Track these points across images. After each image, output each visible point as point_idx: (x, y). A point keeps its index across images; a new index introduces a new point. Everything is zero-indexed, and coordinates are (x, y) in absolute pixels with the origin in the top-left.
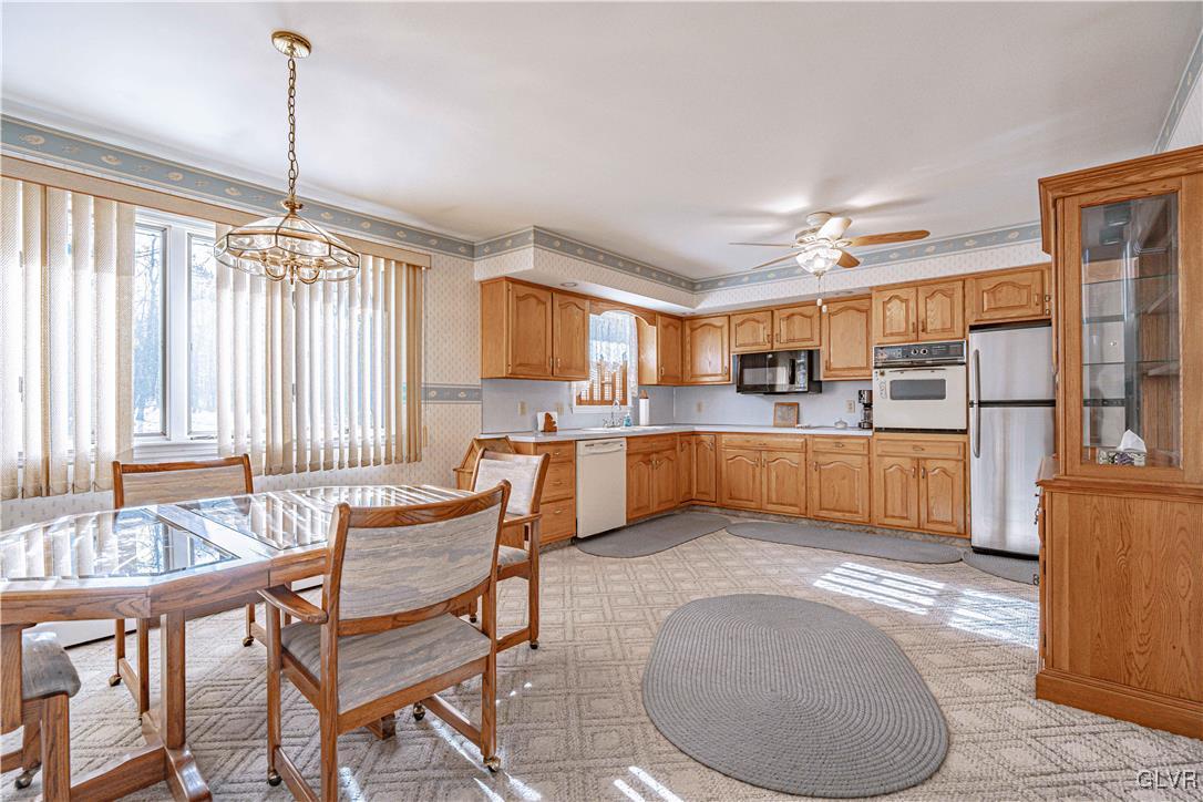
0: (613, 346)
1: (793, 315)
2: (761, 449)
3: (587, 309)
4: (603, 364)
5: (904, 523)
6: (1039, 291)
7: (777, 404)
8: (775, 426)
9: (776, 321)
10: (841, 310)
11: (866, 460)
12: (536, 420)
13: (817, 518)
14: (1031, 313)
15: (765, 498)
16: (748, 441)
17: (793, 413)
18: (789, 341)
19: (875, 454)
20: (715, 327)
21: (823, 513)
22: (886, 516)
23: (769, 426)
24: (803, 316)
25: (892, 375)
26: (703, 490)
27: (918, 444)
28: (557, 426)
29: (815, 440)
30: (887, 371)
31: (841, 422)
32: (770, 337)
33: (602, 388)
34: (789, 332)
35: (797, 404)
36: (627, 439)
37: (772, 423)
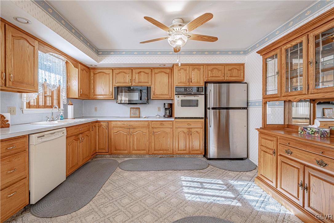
0: (53, 75)
1: (141, 72)
2: (130, 128)
3: (36, 47)
4: (45, 85)
5: (185, 152)
6: (223, 72)
7: (131, 108)
8: (131, 117)
9: (134, 74)
10: (159, 72)
11: (172, 129)
13: (153, 154)
14: (222, 79)
15: (132, 148)
16: (124, 124)
17: (137, 112)
18: (139, 82)
19: (175, 128)
20: (105, 73)
21: (156, 152)
22: (178, 151)
23: (127, 117)
24: (145, 73)
25: (182, 98)
26: (102, 147)
27: (189, 123)
28: (9, 122)
29: (153, 123)
30: (180, 96)
31: (158, 115)
32: (131, 80)
33: (45, 99)
34: (139, 79)
35: (139, 108)
36: (66, 128)
37: (129, 116)
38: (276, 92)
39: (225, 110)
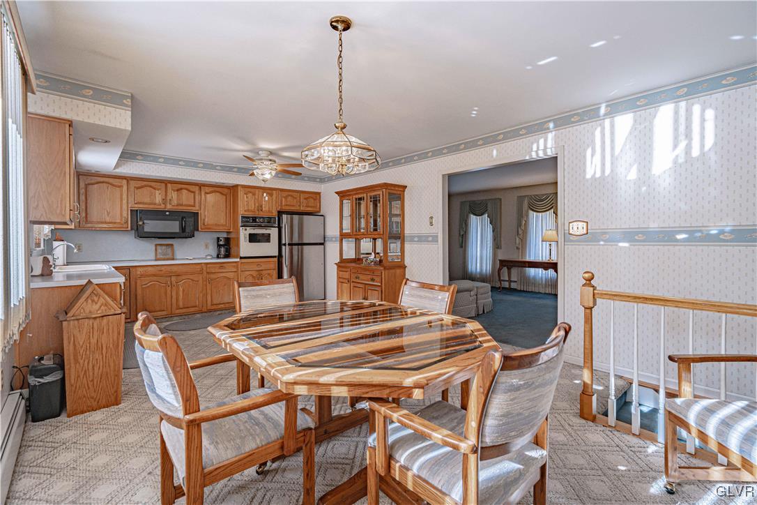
1: (181, 189)
6: (299, 201)
7: (156, 245)
8: (156, 260)
9: (169, 191)
10: (212, 192)
11: (236, 274)
13: (210, 311)
14: (297, 209)
15: (174, 305)
17: (169, 250)
18: (179, 205)
19: (240, 271)
20: (112, 185)
21: (213, 307)
23: (152, 260)
24: (189, 191)
25: (250, 230)
29: (208, 266)
30: (248, 228)
31: (209, 255)
32: (165, 201)
34: (178, 199)
35: (172, 245)
37: (154, 258)
38: (349, 231)
39: (297, 247)
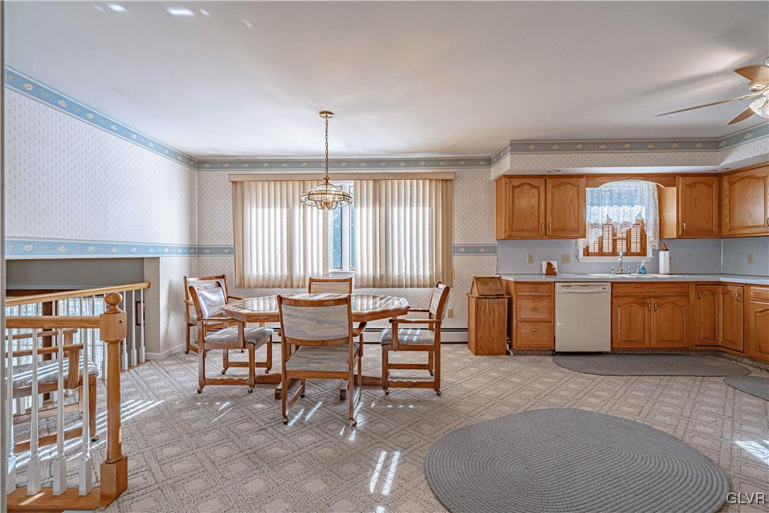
3: (583, 185)
4: (612, 224)
12: (542, 265)
20: (756, 178)
26: (731, 338)
28: (556, 270)
33: (613, 243)
36: (612, 283)
